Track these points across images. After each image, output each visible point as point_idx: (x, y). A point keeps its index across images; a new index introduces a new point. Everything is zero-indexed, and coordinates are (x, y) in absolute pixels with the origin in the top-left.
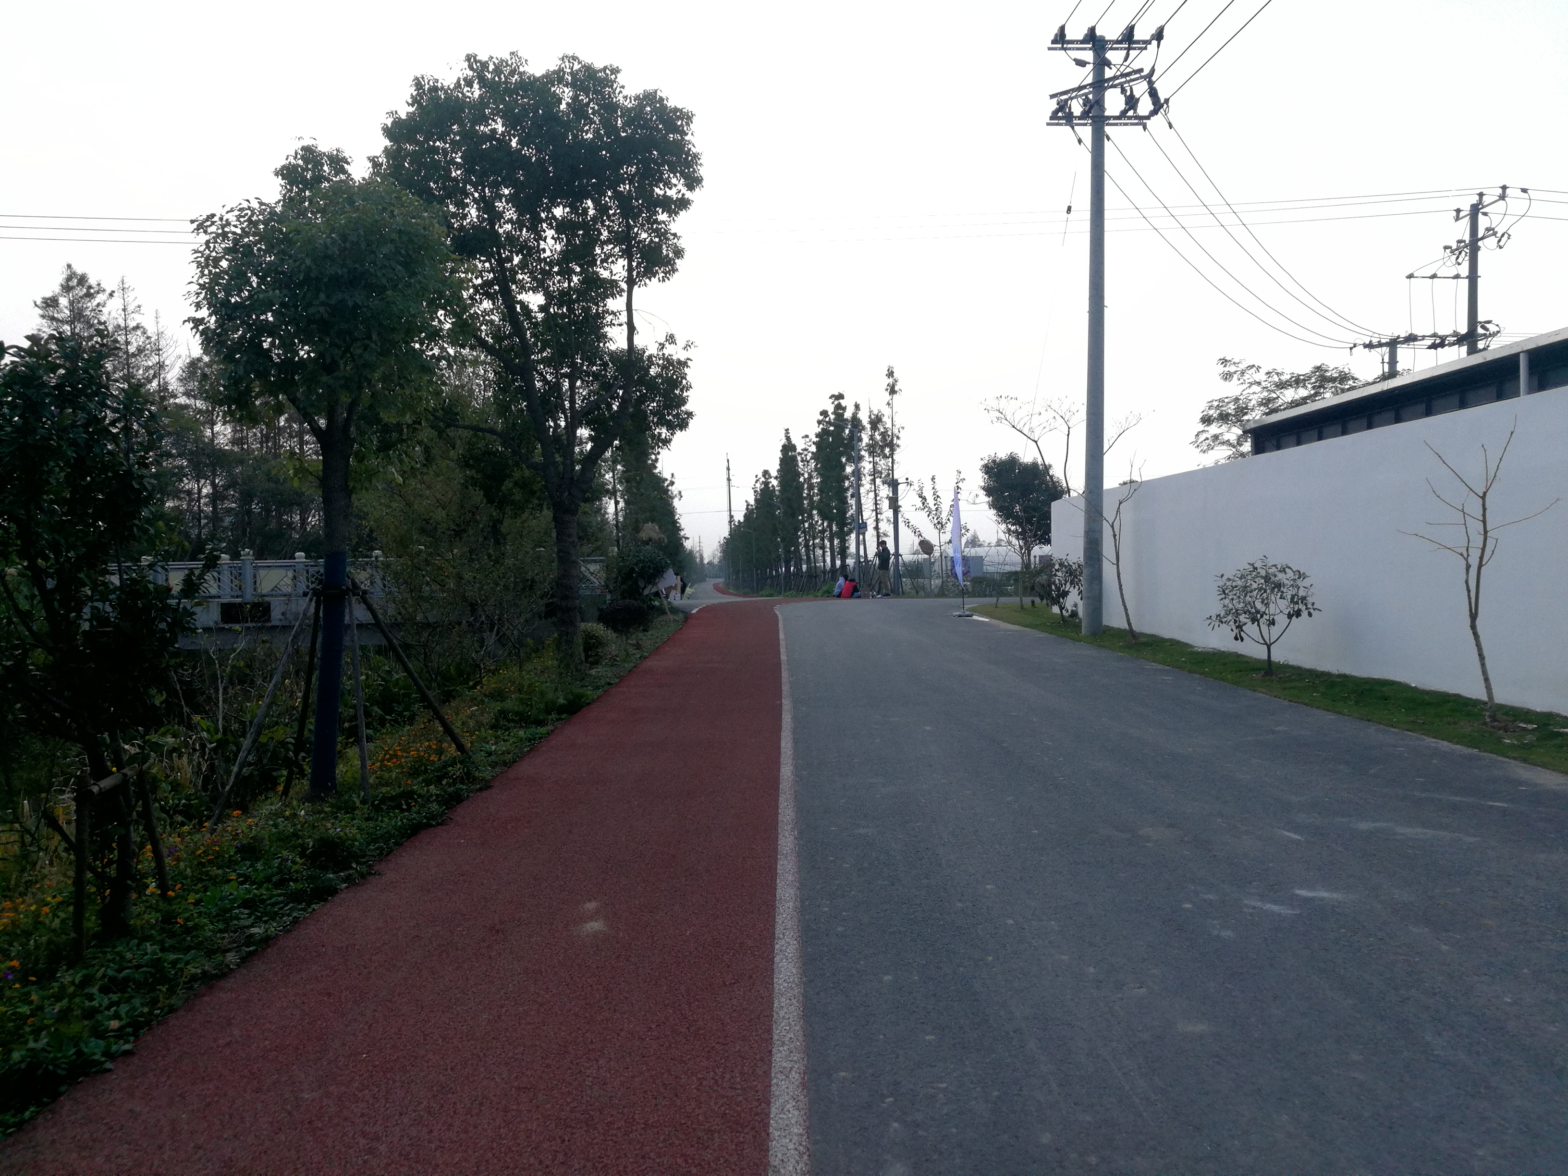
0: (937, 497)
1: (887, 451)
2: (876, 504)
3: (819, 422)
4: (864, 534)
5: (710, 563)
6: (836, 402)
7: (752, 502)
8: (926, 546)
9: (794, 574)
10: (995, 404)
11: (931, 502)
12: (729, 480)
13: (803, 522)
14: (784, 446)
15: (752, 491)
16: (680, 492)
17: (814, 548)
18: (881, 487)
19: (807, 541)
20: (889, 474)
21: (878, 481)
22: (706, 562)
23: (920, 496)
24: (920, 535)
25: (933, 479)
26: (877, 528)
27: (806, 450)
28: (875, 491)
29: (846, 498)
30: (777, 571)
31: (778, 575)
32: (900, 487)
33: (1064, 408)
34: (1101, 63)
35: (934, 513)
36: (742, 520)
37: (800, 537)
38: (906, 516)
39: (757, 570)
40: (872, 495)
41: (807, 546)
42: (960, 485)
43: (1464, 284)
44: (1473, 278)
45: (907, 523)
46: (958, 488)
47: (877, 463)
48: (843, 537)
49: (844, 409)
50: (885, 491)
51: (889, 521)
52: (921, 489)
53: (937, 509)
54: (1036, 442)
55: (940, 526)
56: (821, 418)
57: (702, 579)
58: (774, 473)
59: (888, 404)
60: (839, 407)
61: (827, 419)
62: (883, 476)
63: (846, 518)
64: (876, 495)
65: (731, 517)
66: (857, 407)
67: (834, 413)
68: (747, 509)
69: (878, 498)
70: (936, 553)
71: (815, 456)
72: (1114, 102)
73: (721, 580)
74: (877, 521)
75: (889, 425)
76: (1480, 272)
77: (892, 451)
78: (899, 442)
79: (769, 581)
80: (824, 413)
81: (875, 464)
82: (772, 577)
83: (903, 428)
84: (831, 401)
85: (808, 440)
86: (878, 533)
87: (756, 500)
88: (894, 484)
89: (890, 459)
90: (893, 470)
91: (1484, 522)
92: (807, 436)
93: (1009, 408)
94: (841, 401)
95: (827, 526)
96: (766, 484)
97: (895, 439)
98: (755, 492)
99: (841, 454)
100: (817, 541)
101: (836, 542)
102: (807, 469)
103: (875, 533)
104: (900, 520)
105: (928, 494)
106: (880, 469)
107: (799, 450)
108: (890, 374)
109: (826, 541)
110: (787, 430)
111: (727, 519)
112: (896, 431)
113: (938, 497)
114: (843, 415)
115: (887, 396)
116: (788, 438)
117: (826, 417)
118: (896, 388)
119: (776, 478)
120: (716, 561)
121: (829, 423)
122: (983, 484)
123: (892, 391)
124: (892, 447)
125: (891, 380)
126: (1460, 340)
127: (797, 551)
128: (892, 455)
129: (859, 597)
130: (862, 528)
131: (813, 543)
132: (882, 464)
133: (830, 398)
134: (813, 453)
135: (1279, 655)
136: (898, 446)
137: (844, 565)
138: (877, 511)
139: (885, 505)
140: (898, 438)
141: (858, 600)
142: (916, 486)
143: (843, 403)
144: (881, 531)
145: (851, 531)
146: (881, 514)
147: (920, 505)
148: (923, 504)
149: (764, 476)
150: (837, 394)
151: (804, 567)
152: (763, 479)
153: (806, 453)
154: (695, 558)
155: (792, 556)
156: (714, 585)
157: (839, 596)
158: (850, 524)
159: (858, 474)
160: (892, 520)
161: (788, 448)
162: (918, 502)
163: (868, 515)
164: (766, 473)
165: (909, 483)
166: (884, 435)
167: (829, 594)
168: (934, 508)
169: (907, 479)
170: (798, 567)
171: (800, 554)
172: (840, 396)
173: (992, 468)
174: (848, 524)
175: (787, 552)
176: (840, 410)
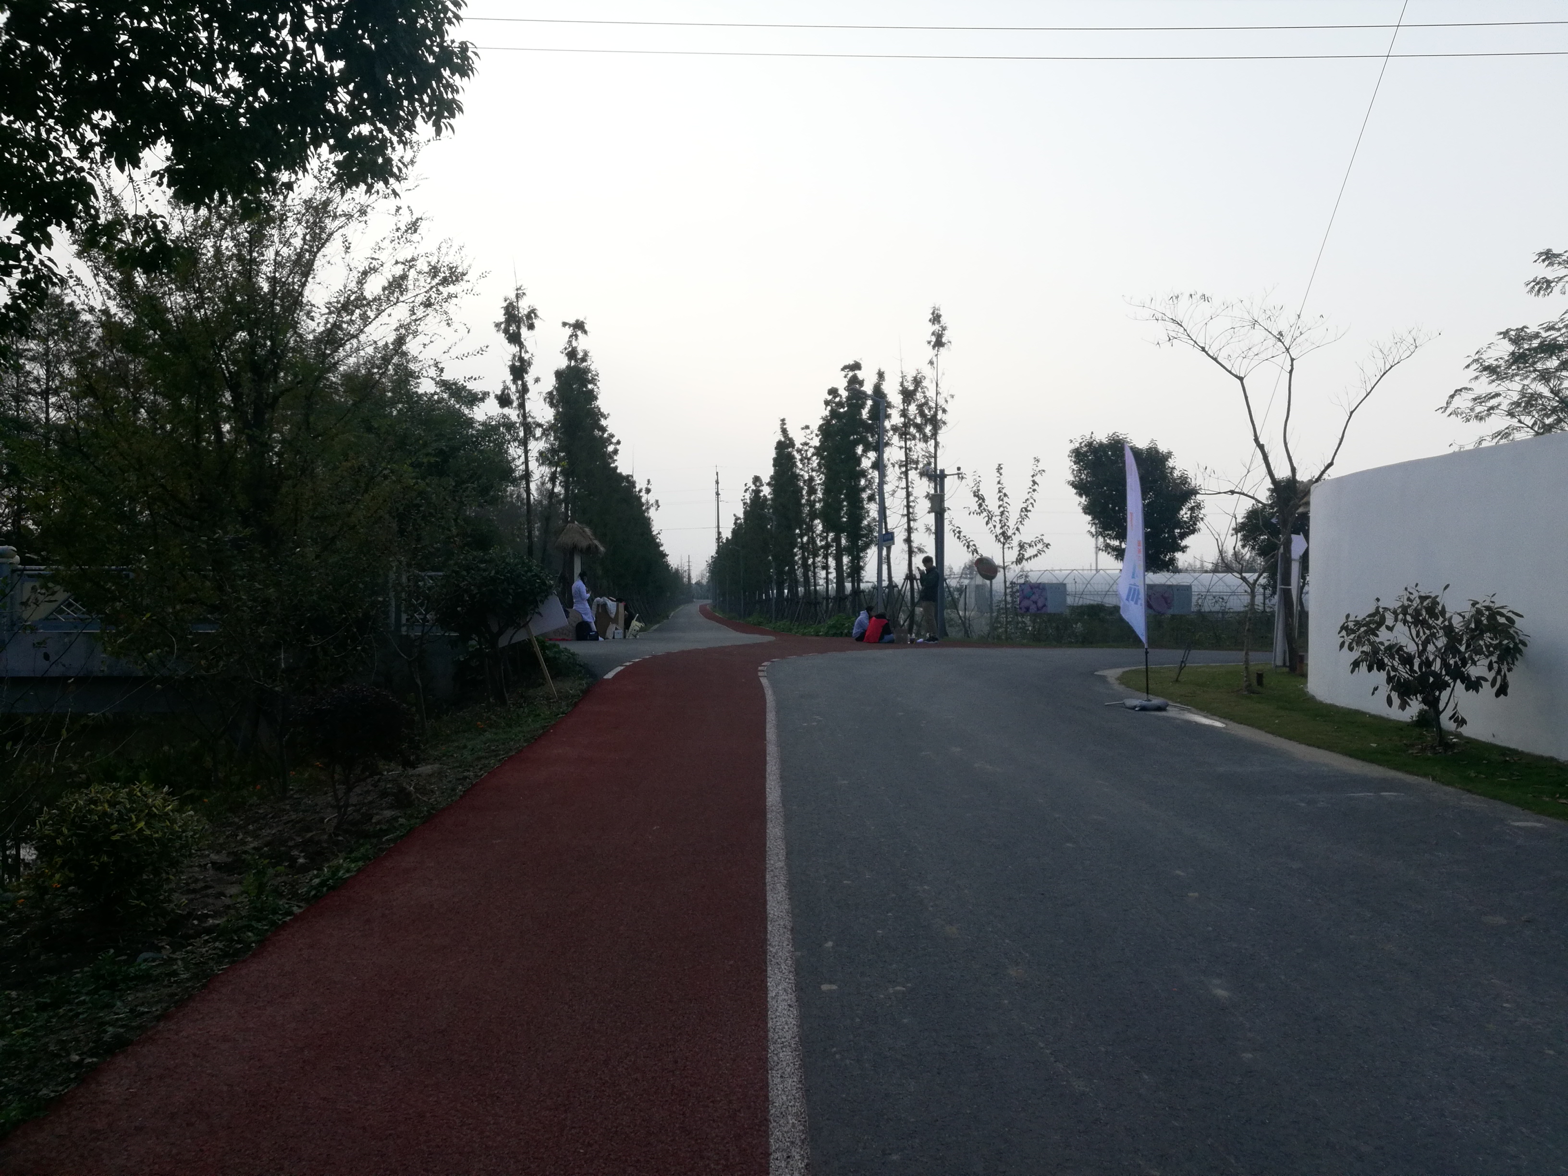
0: (1002, 496)
1: (928, 429)
2: (908, 506)
3: (827, 403)
4: (888, 549)
5: (698, 583)
6: (851, 374)
7: (741, 516)
8: (982, 567)
9: (787, 599)
11: (992, 504)
12: (718, 494)
13: (801, 536)
14: (779, 443)
15: (742, 503)
16: (657, 501)
17: (815, 568)
18: (918, 482)
19: (805, 559)
20: (929, 464)
21: (912, 473)
22: (694, 581)
23: (976, 494)
24: (975, 551)
25: (999, 468)
26: (908, 541)
27: (806, 444)
28: (907, 487)
29: (862, 500)
30: (767, 595)
31: (768, 599)
32: (947, 481)
35: (997, 520)
36: (730, 536)
37: (796, 555)
38: (956, 523)
39: (744, 592)
41: (805, 566)
42: (1036, 479)
45: (958, 534)
46: (1034, 483)
47: (910, 449)
48: (857, 553)
49: (861, 383)
50: (922, 487)
51: (928, 529)
52: (979, 484)
53: (1002, 513)
54: (1241, 379)
55: (1004, 538)
56: (830, 398)
57: (689, 600)
58: (766, 480)
59: (931, 363)
61: (837, 399)
62: (921, 466)
63: (861, 529)
64: (908, 495)
65: (719, 533)
66: (881, 375)
67: (848, 389)
68: (735, 523)
69: (911, 498)
70: (999, 577)
71: (818, 451)
73: (709, 601)
74: (909, 530)
75: (931, 393)
77: (936, 429)
78: (945, 417)
79: (757, 606)
80: (833, 392)
81: (908, 450)
82: (760, 601)
83: (952, 396)
84: (843, 373)
85: (808, 431)
86: (910, 547)
87: (745, 513)
88: (937, 478)
89: (932, 442)
90: (935, 457)
92: (807, 427)
94: (856, 372)
95: (833, 540)
96: (757, 492)
97: (940, 412)
98: (745, 504)
99: (856, 443)
100: (819, 559)
101: (846, 560)
102: (807, 469)
103: (906, 547)
104: (947, 528)
106: (915, 457)
107: (798, 445)
108: (936, 318)
109: (830, 559)
110: (783, 420)
111: (715, 536)
112: (941, 402)
113: (1005, 495)
114: (860, 389)
115: (930, 352)
116: (784, 431)
117: (835, 397)
118: (944, 340)
119: (769, 485)
120: (704, 581)
121: (840, 404)
122: (1072, 478)
123: (938, 343)
124: (936, 424)
125: (936, 327)
127: (792, 571)
128: (935, 435)
129: (892, 642)
130: (888, 539)
131: (814, 563)
132: (919, 449)
133: (843, 370)
134: (815, 447)
136: (944, 423)
138: (909, 516)
139: (922, 507)
140: (944, 411)
142: (969, 481)
143: (860, 374)
144: (914, 545)
145: (867, 546)
146: (915, 520)
147: (975, 506)
148: (980, 505)
149: (754, 483)
150: (852, 363)
151: (801, 590)
152: (753, 487)
153: (806, 448)
154: (682, 578)
155: (786, 577)
156: (701, 607)
157: (861, 638)
158: (866, 536)
159: (879, 465)
160: (933, 528)
161: (784, 444)
163: (896, 522)
164: (757, 480)
165: (960, 476)
166: (924, 407)
168: (997, 512)
169: (959, 469)
170: (793, 590)
171: (796, 575)
172: (857, 366)
173: (1085, 454)
174: (864, 536)
175: (780, 572)
176: (854, 383)
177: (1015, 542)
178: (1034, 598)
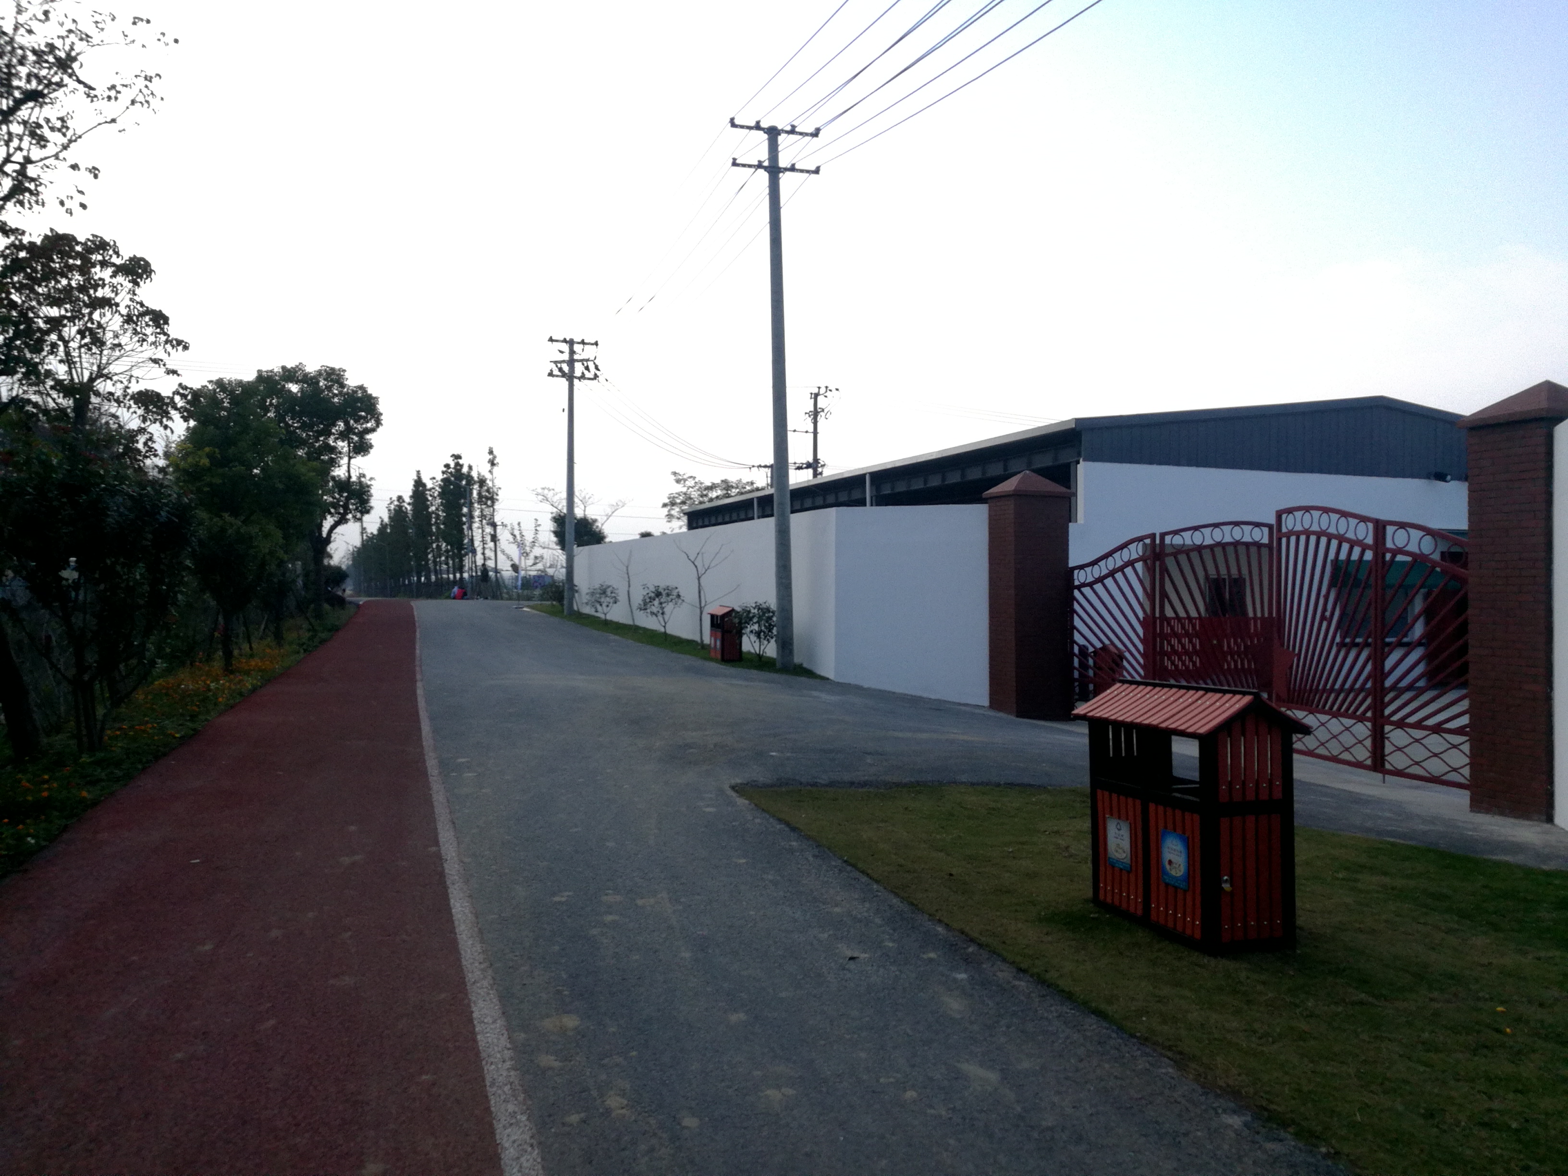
0: (523, 535)
1: (489, 503)
2: (483, 537)
3: (443, 473)
4: (475, 557)
6: (456, 461)
7: (386, 520)
8: (515, 568)
9: (424, 584)
10: (540, 491)
11: (518, 537)
13: (432, 543)
14: (416, 481)
15: (386, 510)
17: (441, 564)
18: (486, 526)
19: (434, 558)
20: (491, 518)
21: (484, 521)
23: (512, 534)
24: (512, 560)
25: (520, 524)
26: (483, 554)
27: (433, 489)
28: (482, 528)
29: (463, 530)
30: (409, 581)
31: (411, 584)
32: (498, 527)
33: (583, 495)
34: (572, 352)
35: (521, 545)
36: (375, 532)
37: (430, 555)
38: (502, 547)
40: (480, 531)
41: (435, 562)
42: (538, 528)
43: (811, 436)
44: (815, 433)
45: (503, 552)
46: (536, 530)
47: (483, 510)
48: (461, 558)
49: (462, 466)
50: (489, 530)
52: (513, 529)
53: (524, 543)
55: (525, 554)
56: (445, 469)
58: (407, 499)
59: (490, 471)
60: (457, 464)
61: (449, 471)
62: (487, 519)
63: (463, 545)
64: (483, 531)
66: (470, 467)
67: (454, 468)
68: (381, 524)
69: (484, 533)
70: (522, 573)
71: (440, 494)
72: (579, 369)
74: (484, 548)
75: (490, 485)
76: (818, 431)
77: (493, 503)
78: (498, 497)
79: (403, 587)
80: (447, 466)
82: (406, 585)
83: (500, 488)
84: (452, 458)
85: (435, 481)
86: (484, 557)
87: (390, 518)
88: (494, 525)
89: (492, 509)
90: (493, 516)
91: (628, 574)
92: (434, 478)
93: (550, 495)
94: (459, 460)
95: (450, 548)
96: (400, 506)
97: (495, 495)
98: (389, 510)
99: (459, 499)
100: (442, 559)
101: (456, 560)
102: (435, 505)
103: (482, 557)
104: (498, 549)
105: (517, 533)
106: (485, 514)
107: (428, 487)
108: (491, 452)
109: (449, 560)
110: (418, 472)
112: (495, 490)
114: (460, 470)
115: (489, 466)
116: (419, 478)
117: (448, 469)
118: (495, 462)
119: (409, 504)
121: (451, 474)
122: (552, 529)
123: (492, 463)
124: (493, 500)
125: (491, 457)
126: (809, 466)
127: (427, 565)
128: (492, 506)
129: (467, 599)
130: (474, 552)
131: (440, 560)
132: (487, 511)
133: (452, 456)
134: (438, 492)
135: (609, 617)
136: (497, 500)
137: (462, 578)
138: (484, 542)
139: (488, 538)
140: (497, 495)
141: (468, 601)
142: (509, 527)
143: (461, 462)
144: (487, 556)
145: (466, 554)
146: (486, 544)
147: (511, 540)
148: (514, 539)
149: (398, 500)
150: (455, 454)
151: (433, 578)
152: (396, 503)
153: (433, 491)
155: (423, 570)
157: (454, 598)
159: (471, 517)
160: (493, 549)
161: (419, 483)
162: (511, 538)
163: (477, 543)
164: (400, 498)
165: (503, 525)
166: (488, 491)
167: (448, 597)
168: (521, 542)
169: (503, 522)
170: (428, 578)
171: (429, 568)
172: (458, 456)
173: (558, 519)
174: (465, 548)
175: (419, 565)
176: (458, 466)
177: (532, 556)
178: (540, 581)
